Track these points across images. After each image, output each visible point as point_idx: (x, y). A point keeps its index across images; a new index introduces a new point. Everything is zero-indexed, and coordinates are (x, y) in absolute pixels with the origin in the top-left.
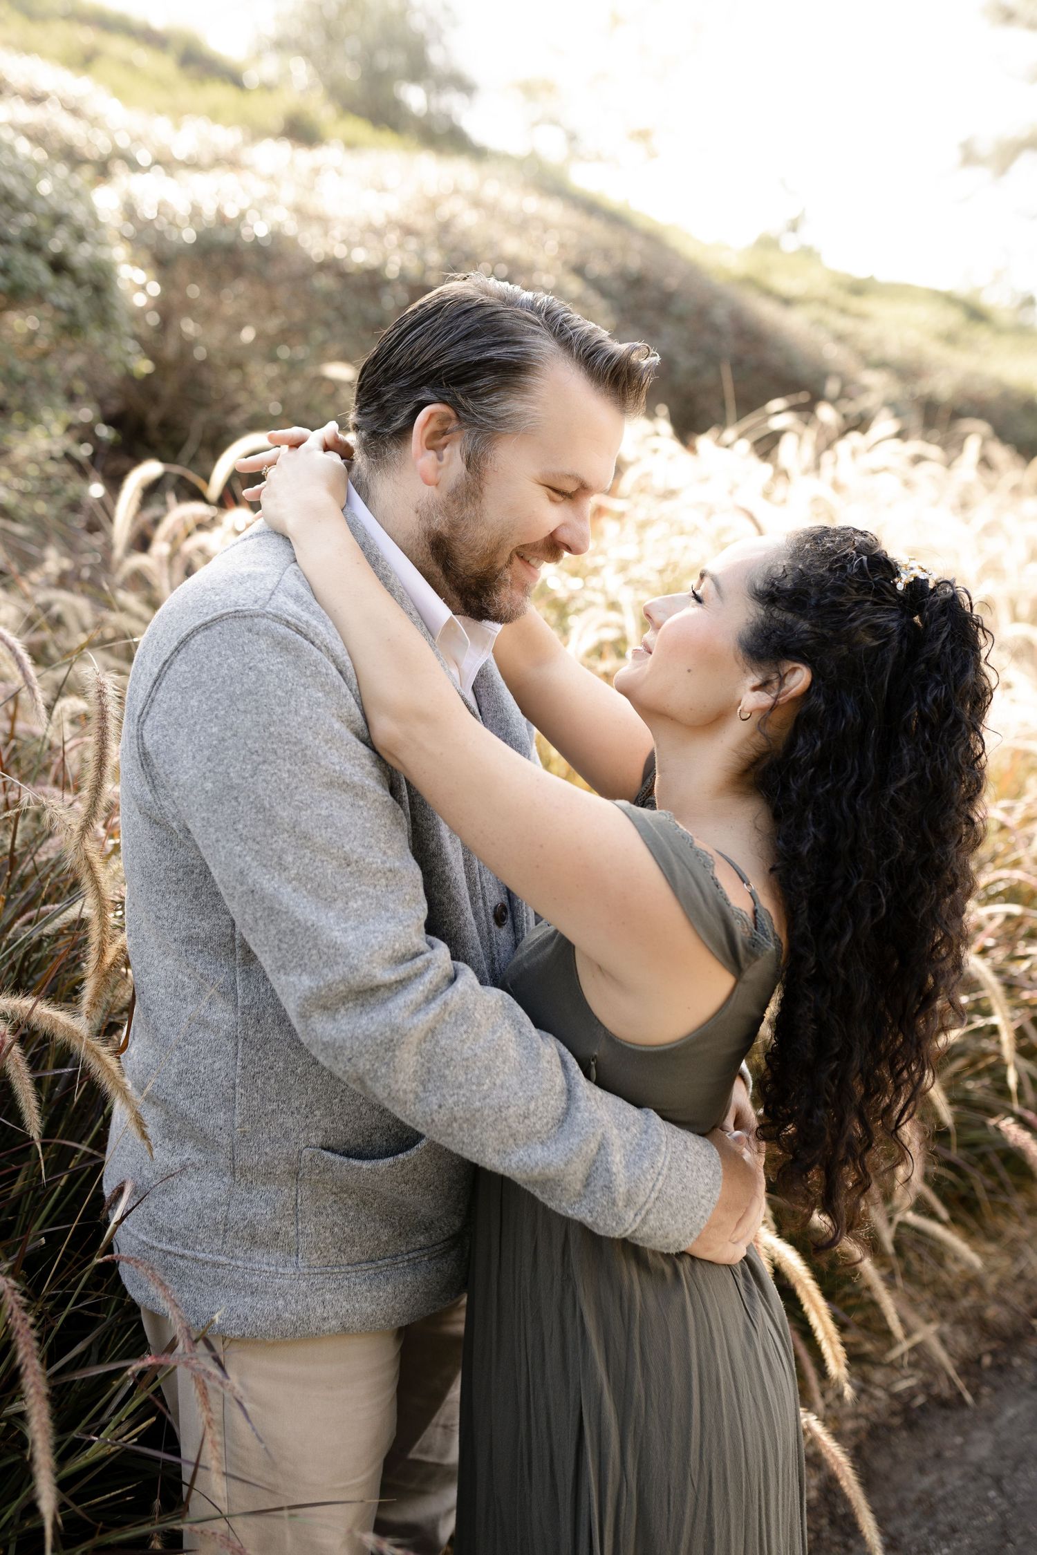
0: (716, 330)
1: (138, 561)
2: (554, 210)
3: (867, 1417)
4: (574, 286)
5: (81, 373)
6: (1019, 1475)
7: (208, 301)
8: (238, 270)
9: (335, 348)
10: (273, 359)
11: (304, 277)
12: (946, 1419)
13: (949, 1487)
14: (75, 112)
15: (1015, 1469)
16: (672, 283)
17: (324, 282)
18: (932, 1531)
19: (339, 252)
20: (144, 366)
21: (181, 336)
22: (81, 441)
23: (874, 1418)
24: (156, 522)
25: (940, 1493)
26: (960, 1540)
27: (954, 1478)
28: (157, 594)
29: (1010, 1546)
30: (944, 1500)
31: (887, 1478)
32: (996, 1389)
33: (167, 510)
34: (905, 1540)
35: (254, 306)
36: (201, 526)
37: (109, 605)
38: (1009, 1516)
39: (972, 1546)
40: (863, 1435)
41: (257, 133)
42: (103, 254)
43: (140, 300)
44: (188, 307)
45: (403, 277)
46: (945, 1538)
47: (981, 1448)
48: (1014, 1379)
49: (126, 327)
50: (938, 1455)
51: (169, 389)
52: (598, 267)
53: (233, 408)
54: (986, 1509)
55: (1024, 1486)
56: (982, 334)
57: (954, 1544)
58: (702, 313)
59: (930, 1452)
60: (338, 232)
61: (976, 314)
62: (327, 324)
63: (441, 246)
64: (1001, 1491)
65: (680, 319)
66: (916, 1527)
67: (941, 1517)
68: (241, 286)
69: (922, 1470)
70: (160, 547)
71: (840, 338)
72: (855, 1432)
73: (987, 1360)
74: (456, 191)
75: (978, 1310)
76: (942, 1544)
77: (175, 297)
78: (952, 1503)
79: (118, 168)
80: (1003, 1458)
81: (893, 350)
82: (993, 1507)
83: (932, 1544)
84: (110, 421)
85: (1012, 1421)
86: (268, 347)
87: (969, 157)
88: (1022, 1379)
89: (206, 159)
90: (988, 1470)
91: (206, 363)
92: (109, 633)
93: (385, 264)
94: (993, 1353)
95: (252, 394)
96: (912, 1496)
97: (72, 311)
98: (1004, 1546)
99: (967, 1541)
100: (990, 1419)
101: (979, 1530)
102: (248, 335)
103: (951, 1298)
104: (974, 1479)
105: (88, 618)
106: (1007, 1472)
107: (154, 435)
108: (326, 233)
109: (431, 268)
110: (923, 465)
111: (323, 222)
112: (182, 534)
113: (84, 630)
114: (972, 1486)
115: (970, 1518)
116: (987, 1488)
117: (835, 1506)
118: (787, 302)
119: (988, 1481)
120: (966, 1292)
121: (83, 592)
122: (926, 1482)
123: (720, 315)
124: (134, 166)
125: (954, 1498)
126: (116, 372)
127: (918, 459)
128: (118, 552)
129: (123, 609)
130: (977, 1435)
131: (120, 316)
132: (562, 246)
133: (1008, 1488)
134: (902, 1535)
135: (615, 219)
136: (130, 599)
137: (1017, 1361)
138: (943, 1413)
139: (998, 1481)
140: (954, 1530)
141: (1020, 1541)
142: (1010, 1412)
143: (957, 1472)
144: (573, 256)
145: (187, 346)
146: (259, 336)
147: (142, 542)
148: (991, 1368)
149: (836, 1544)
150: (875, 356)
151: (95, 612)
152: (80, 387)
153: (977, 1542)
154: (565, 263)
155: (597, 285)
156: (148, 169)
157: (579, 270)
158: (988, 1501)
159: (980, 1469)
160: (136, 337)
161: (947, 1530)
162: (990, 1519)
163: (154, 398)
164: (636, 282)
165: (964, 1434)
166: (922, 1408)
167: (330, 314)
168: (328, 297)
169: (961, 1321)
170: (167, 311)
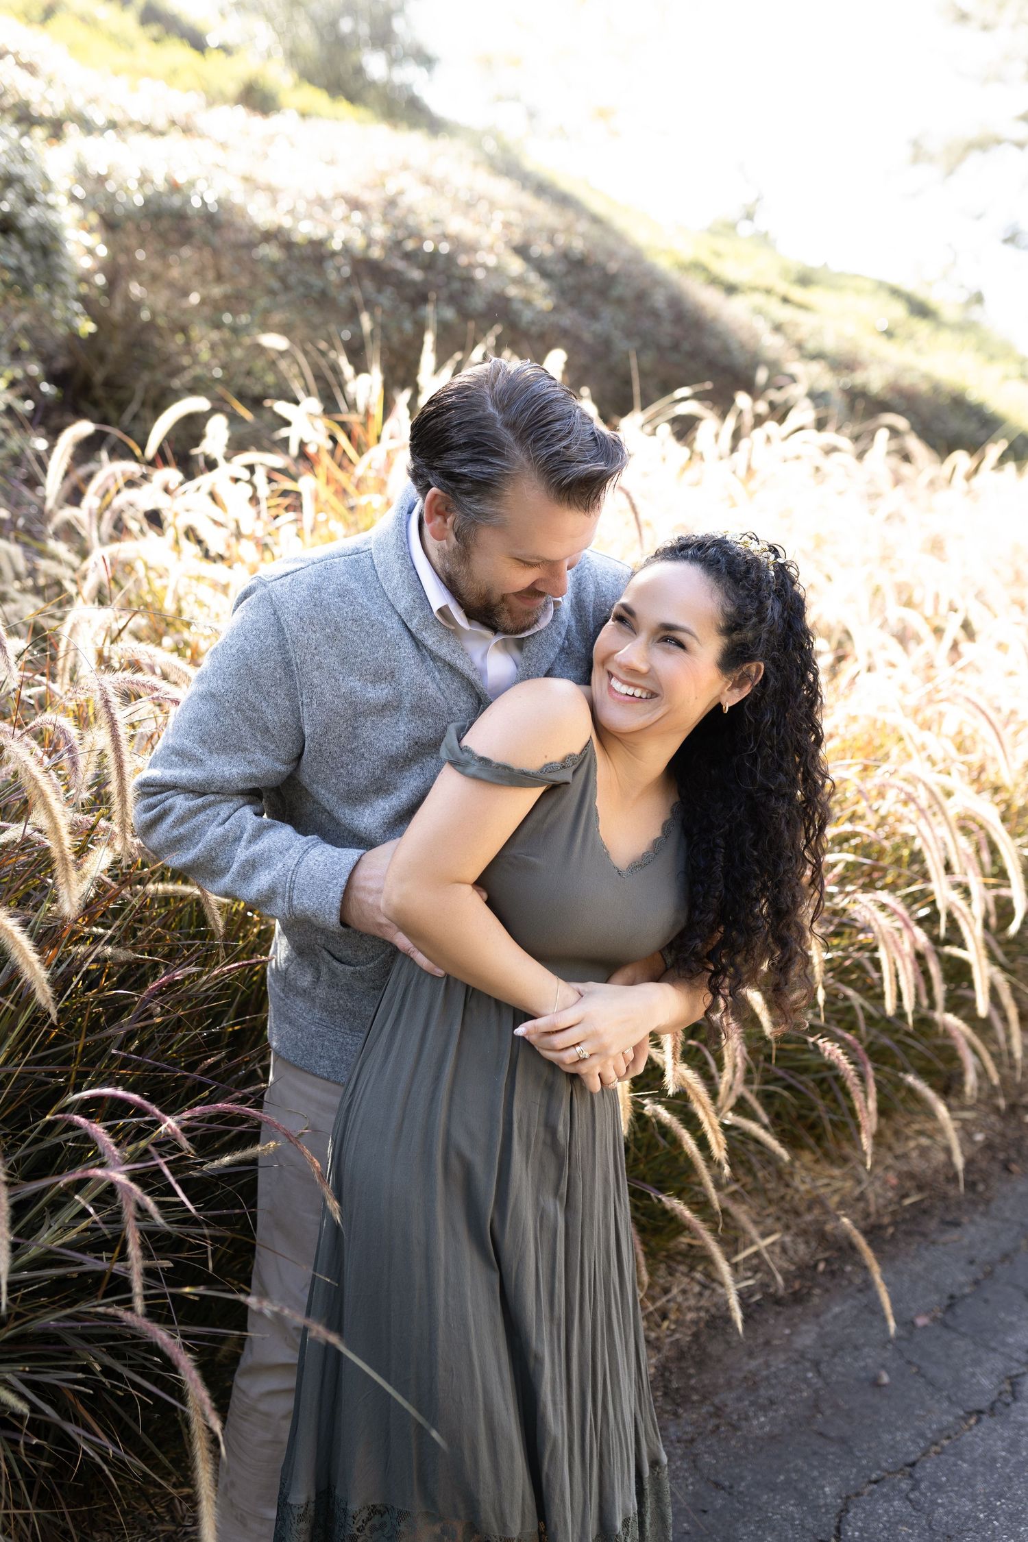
0: (655, 314)
1: (69, 513)
2: (503, 190)
3: (707, 1311)
4: (516, 266)
5: (26, 331)
6: (836, 1360)
7: (156, 265)
8: (187, 237)
9: (277, 317)
10: (218, 325)
11: (250, 245)
12: (778, 1314)
13: (773, 1369)
14: (30, 68)
15: (834, 1355)
16: (613, 267)
17: (271, 251)
18: (752, 1404)
19: (287, 222)
20: (87, 327)
21: (127, 298)
22: (25, 397)
23: (713, 1310)
24: (89, 477)
25: (765, 1373)
26: (776, 1411)
27: (778, 1361)
28: (88, 544)
29: (819, 1416)
30: (767, 1378)
31: (719, 1361)
32: (827, 1290)
33: (101, 467)
34: (728, 1410)
35: (200, 272)
36: (131, 483)
37: (43, 554)
38: (822, 1392)
39: (785, 1416)
40: (702, 1325)
41: (213, 99)
42: (52, 217)
43: (86, 263)
44: (135, 270)
45: (347, 249)
46: (764, 1409)
47: (807, 1337)
48: (845, 1283)
49: (73, 289)
50: (767, 1343)
51: (115, 349)
52: (541, 248)
53: (177, 371)
54: (804, 1386)
55: (839, 1369)
56: (922, 327)
57: (771, 1414)
58: (641, 296)
59: (761, 1340)
60: (285, 204)
61: (921, 310)
62: (272, 292)
63: (385, 222)
64: (819, 1372)
65: (620, 302)
66: (739, 1399)
67: (762, 1392)
68: (186, 252)
69: (751, 1355)
70: (91, 500)
71: (778, 328)
72: (695, 1322)
73: (821, 1266)
74: (405, 167)
75: (819, 1223)
76: (760, 1413)
77: (122, 259)
78: (774, 1381)
79: (71, 129)
80: (824, 1346)
81: (829, 343)
82: (809, 1385)
83: (751, 1414)
84: (52, 378)
85: (836, 1317)
86: (213, 313)
87: (918, 154)
88: (851, 1282)
89: (160, 123)
90: (809, 1356)
91: (151, 325)
92: (42, 581)
93: (331, 236)
94: (826, 1260)
95: (195, 357)
96: (740, 1375)
97: (19, 271)
98: (814, 1416)
99: (782, 1412)
100: (817, 1316)
101: (794, 1403)
102: (195, 298)
103: (797, 1213)
104: (796, 1363)
105: (22, 566)
106: (826, 1358)
107: (99, 393)
108: (274, 202)
109: (376, 242)
110: (835, 455)
111: (272, 192)
112: (113, 490)
113: (18, 577)
114: (793, 1368)
115: (788, 1394)
116: (807, 1370)
117: (670, 1381)
118: (731, 290)
119: (808, 1364)
120: (810, 1209)
121: (17, 540)
122: (754, 1364)
123: (659, 299)
124: (87, 126)
125: (776, 1377)
126: (61, 330)
127: (831, 450)
128: (50, 504)
129: (54, 557)
130: (804, 1327)
131: (67, 278)
132: (507, 225)
133: (824, 1369)
134: (726, 1406)
135: (563, 201)
136: (60, 548)
137: (848, 1268)
138: (778, 1309)
139: (816, 1365)
140: (772, 1402)
141: (828, 1412)
142: (837, 1310)
143: (782, 1357)
144: (517, 238)
145: (134, 307)
146: (203, 302)
147: (75, 496)
148: (824, 1273)
149: (667, 1412)
150: (811, 346)
151: (28, 560)
152: (25, 344)
153: (791, 1412)
154: (508, 243)
155: (539, 266)
156: (102, 131)
157: (521, 251)
158: (806, 1380)
159: (802, 1355)
160: (82, 299)
161: (766, 1402)
162: (805, 1394)
163: (102, 358)
164: (577, 264)
165: (793, 1326)
166: (757, 1303)
167: (275, 284)
168: (273, 266)
169: (803, 1233)
170: (115, 273)
